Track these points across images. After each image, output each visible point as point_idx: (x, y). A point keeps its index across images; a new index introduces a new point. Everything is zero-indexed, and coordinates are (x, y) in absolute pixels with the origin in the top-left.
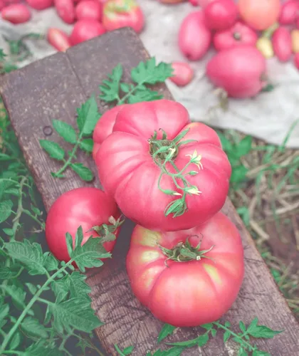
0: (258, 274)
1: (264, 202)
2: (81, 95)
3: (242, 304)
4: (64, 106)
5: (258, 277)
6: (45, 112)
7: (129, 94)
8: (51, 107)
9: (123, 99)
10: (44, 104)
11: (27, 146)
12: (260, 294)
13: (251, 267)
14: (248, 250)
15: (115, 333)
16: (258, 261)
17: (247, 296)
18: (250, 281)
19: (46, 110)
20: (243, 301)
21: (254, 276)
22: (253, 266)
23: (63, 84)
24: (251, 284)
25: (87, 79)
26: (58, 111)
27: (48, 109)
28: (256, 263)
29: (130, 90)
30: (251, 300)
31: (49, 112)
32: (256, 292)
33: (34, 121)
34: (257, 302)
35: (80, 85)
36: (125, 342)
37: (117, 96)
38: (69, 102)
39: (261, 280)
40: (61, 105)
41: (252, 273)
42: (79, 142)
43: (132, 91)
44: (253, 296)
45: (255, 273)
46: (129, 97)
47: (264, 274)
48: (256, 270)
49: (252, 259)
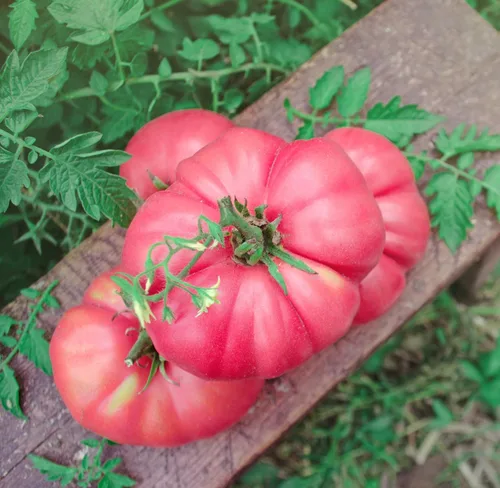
0: (210, 469)
1: (470, 442)
2: (439, 100)
3: (156, 454)
4: (413, 81)
5: (205, 471)
6: (393, 59)
7: (457, 172)
8: (405, 64)
9: (446, 166)
10: (406, 50)
11: (330, 53)
12: (178, 480)
13: (218, 455)
14: (246, 444)
15: (74, 275)
16: (232, 465)
17: (171, 459)
18: (195, 458)
19: (397, 59)
20: (162, 454)
21: (205, 464)
22: (222, 458)
23: (451, 67)
24: (192, 461)
25: (470, 100)
26: (400, 75)
27: (401, 60)
28: (226, 461)
29: (466, 170)
30: (166, 468)
31: (396, 63)
32: (181, 471)
33: (373, 46)
34: (166, 478)
35: (458, 93)
36: (64, 294)
37: (448, 154)
38: (421, 87)
39: (202, 477)
40: (413, 76)
41: (208, 459)
42: (348, 121)
43: (464, 174)
44: (173, 469)
45: (210, 464)
46: (452, 173)
47: (212, 479)
48: (216, 464)
49: (231, 454)
